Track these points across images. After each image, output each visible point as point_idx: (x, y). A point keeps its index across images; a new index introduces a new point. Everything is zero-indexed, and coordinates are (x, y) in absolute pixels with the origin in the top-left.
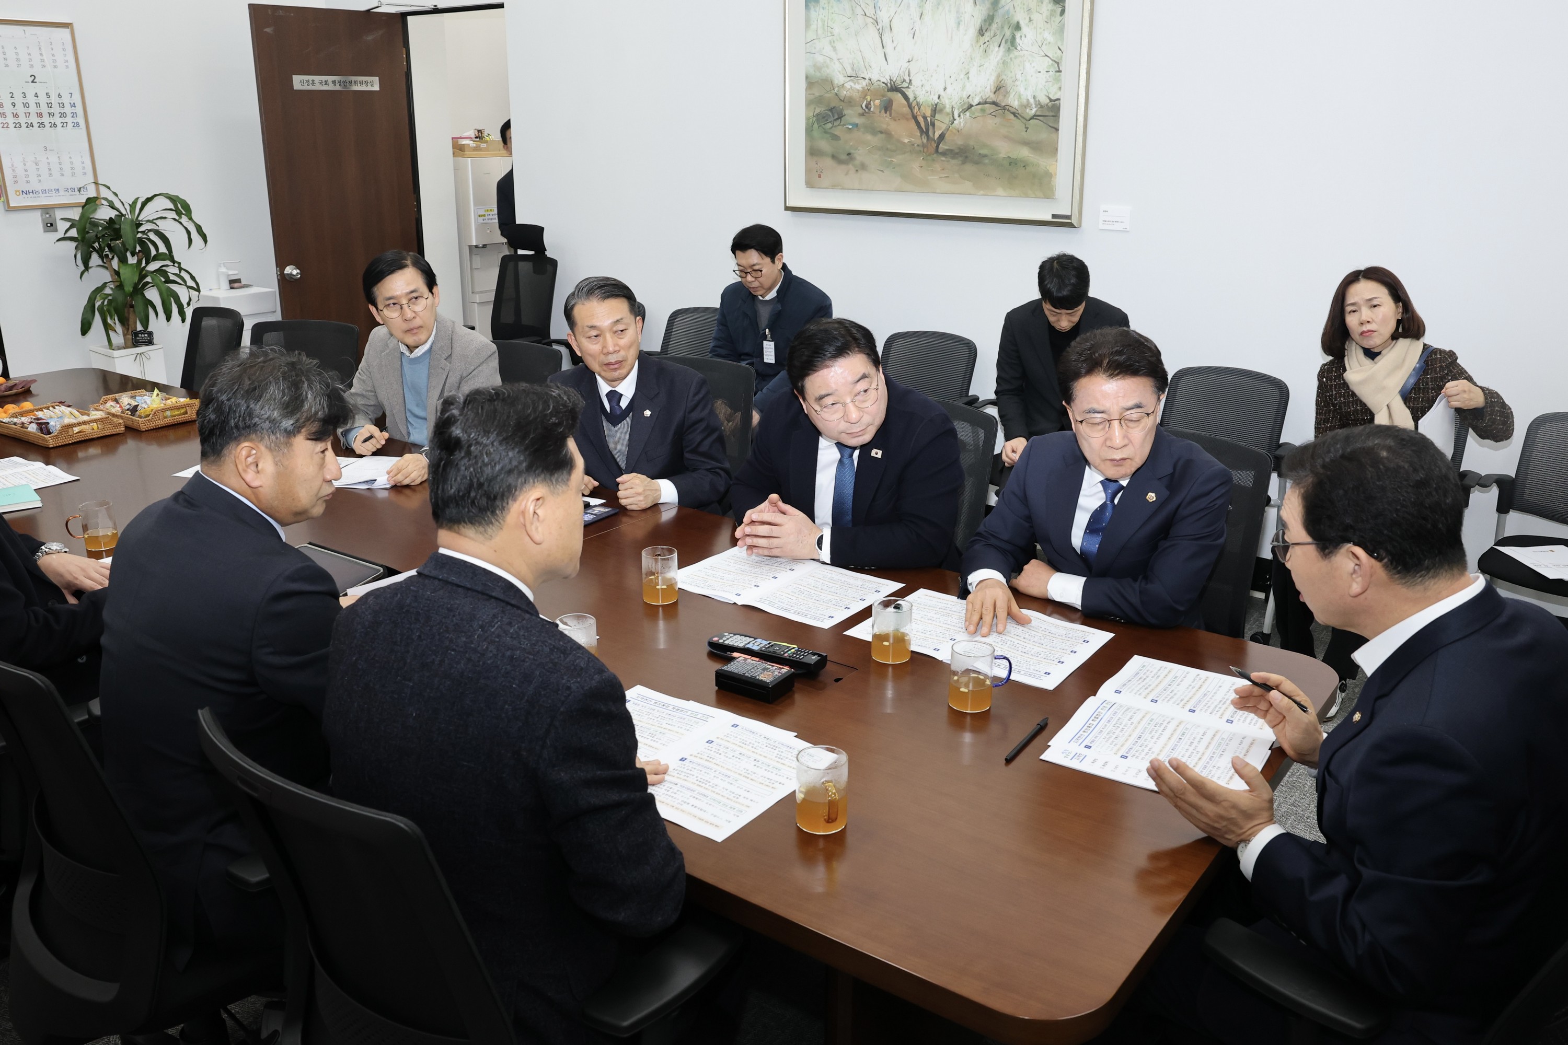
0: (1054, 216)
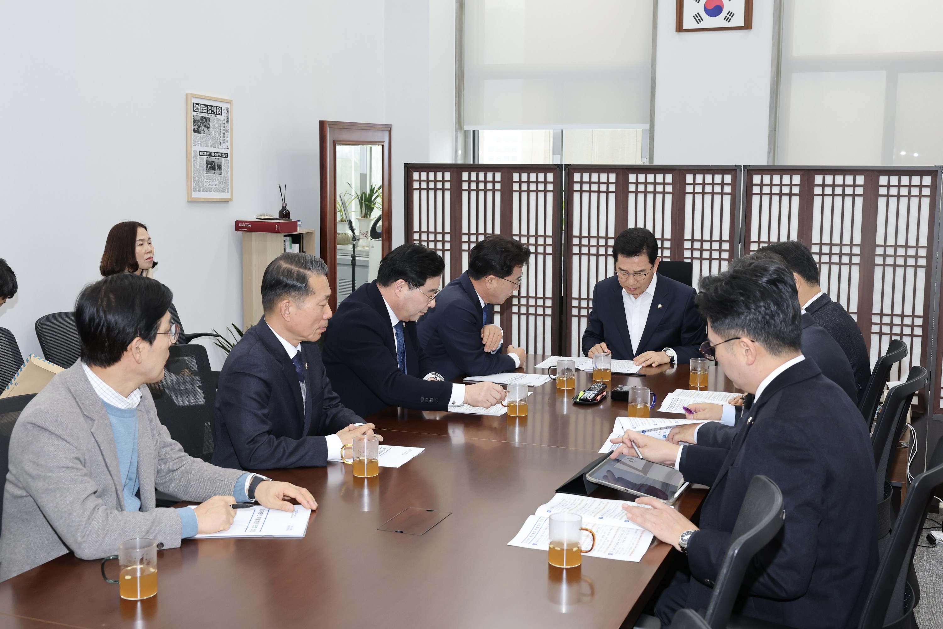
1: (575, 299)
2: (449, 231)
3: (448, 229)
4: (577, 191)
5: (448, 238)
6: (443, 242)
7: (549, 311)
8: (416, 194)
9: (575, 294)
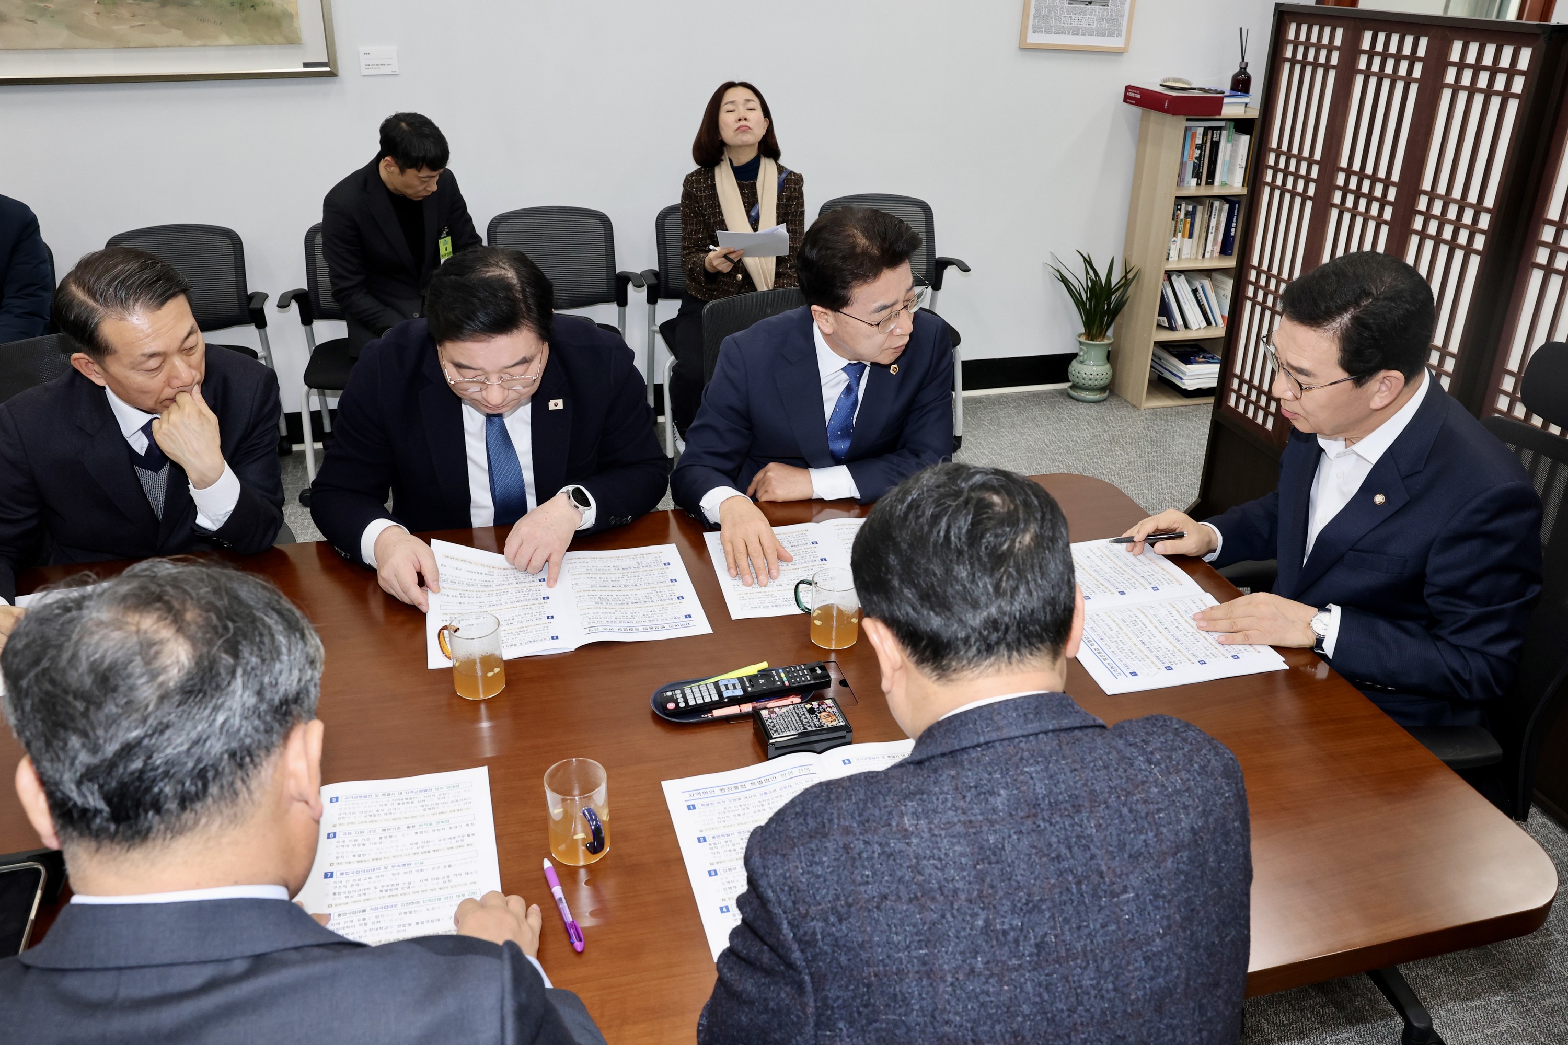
0: (306, 65)
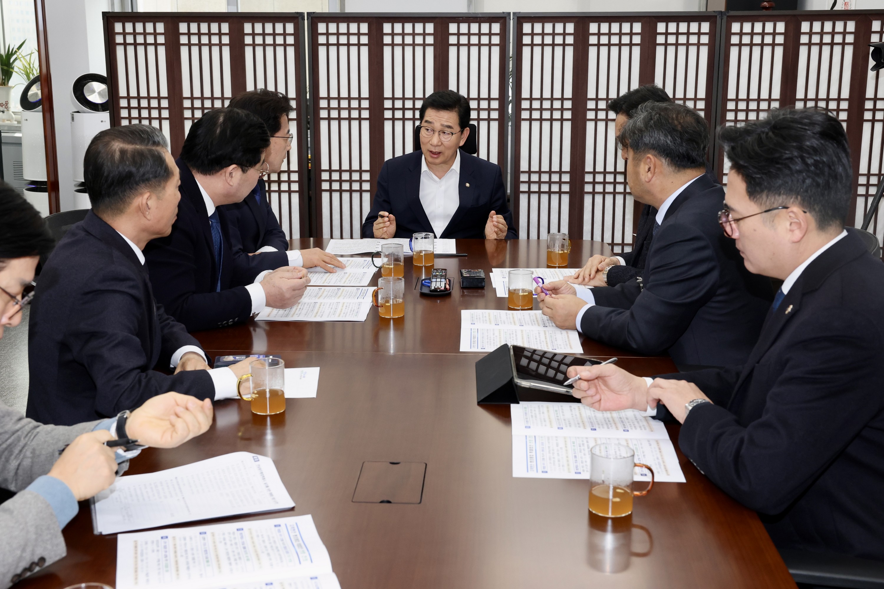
1: (325, 171)
2: (167, 96)
3: (164, 93)
4: (323, 45)
5: (165, 103)
6: (160, 108)
7: (295, 187)
8: (120, 50)
9: (325, 165)
